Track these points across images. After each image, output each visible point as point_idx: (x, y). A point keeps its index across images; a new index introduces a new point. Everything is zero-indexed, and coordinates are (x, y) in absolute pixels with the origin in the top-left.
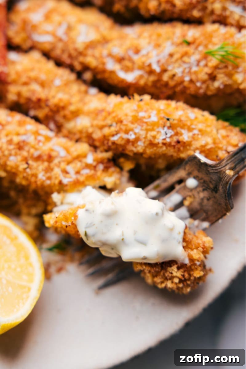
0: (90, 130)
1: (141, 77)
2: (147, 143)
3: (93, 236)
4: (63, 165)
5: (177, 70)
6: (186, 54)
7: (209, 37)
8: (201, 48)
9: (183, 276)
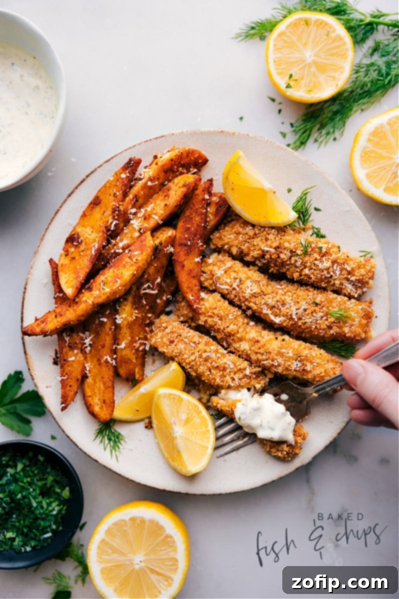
0: (249, 352)
1: (285, 321)
2: (284, 368)
3: (244, 420)
4: (232, 375)
5: (308, 320)
6: (315, 311)
7: (330, 302)
8: (324, 309)
9: (289, 451)
